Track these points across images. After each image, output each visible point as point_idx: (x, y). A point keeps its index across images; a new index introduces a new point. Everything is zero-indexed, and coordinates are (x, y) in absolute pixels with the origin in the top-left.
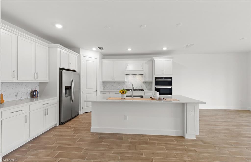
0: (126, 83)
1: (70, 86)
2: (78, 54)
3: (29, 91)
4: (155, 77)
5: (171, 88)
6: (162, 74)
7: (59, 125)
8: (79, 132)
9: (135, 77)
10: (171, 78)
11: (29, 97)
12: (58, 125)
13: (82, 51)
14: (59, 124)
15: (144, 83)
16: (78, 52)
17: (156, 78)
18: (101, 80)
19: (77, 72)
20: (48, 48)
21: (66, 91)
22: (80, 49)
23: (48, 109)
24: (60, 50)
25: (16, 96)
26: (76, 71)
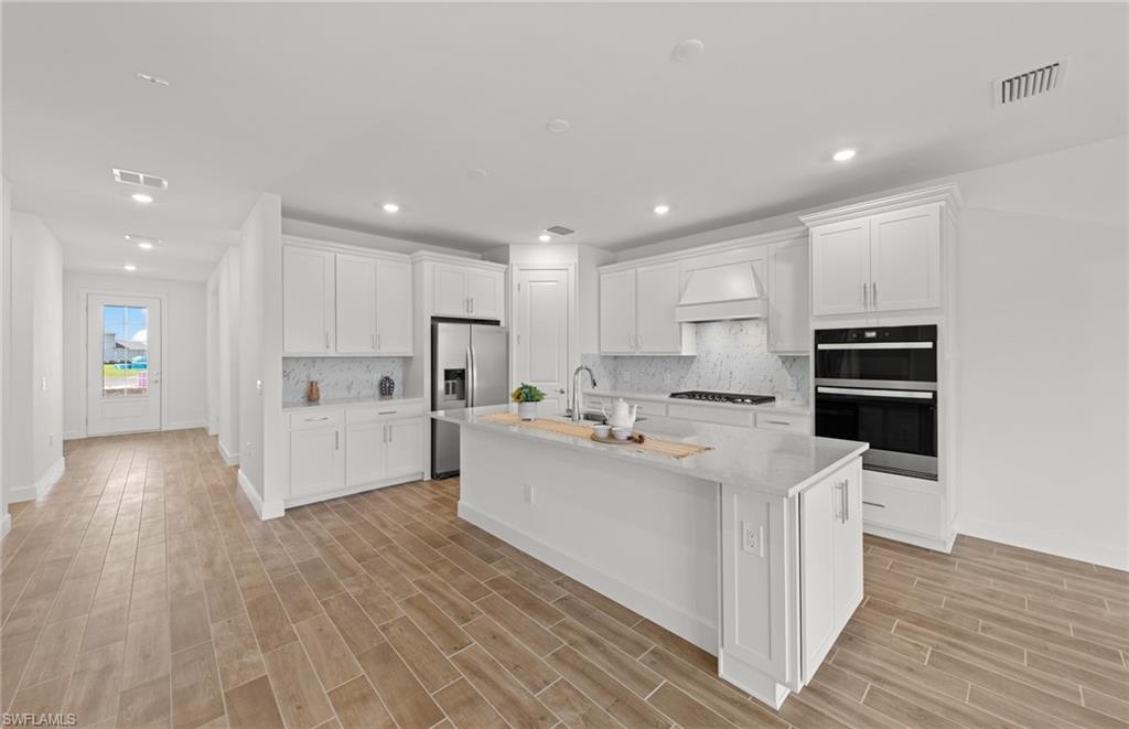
0: (695, 364)
1: (464, 370)
2: (505, 266)
3: (376, 377)
4: (818, 333)
5: (930, 395)
6: (862, 310)
7: (430, 478)
8: (439, 507)
9: (736, 334)
10: (930, 332)
11: (377, 392)
12: (427, 477)
13: (515, 256)
14: (432, 477)
15: (783, 362)
16: (505, 261)
17: (822, 336)
18: (596, 352)
19: (502, 324)
20: (410, 266)
21: (447, 385)
22: (511, 248)
23: (390, 427)
24: (435, 267)
25: (349, 388)
26: (497, 323)
